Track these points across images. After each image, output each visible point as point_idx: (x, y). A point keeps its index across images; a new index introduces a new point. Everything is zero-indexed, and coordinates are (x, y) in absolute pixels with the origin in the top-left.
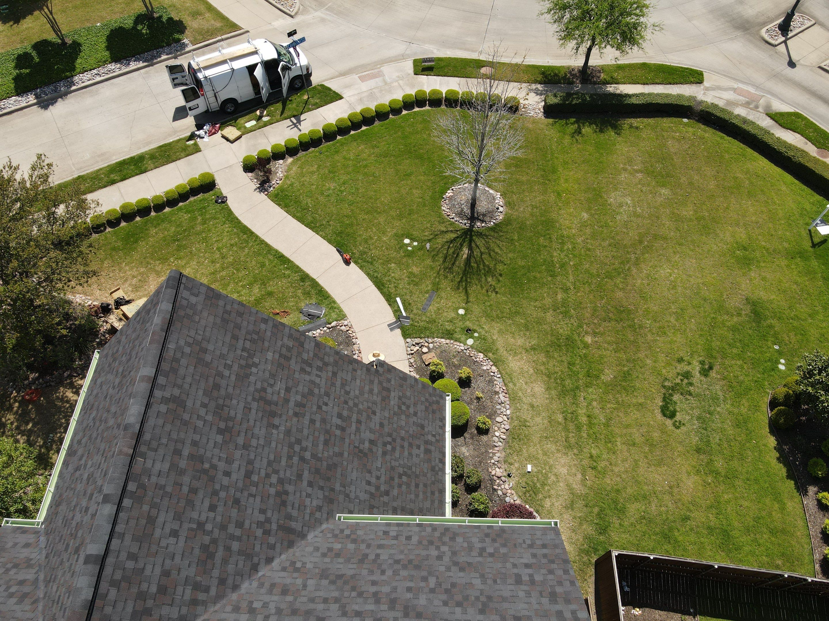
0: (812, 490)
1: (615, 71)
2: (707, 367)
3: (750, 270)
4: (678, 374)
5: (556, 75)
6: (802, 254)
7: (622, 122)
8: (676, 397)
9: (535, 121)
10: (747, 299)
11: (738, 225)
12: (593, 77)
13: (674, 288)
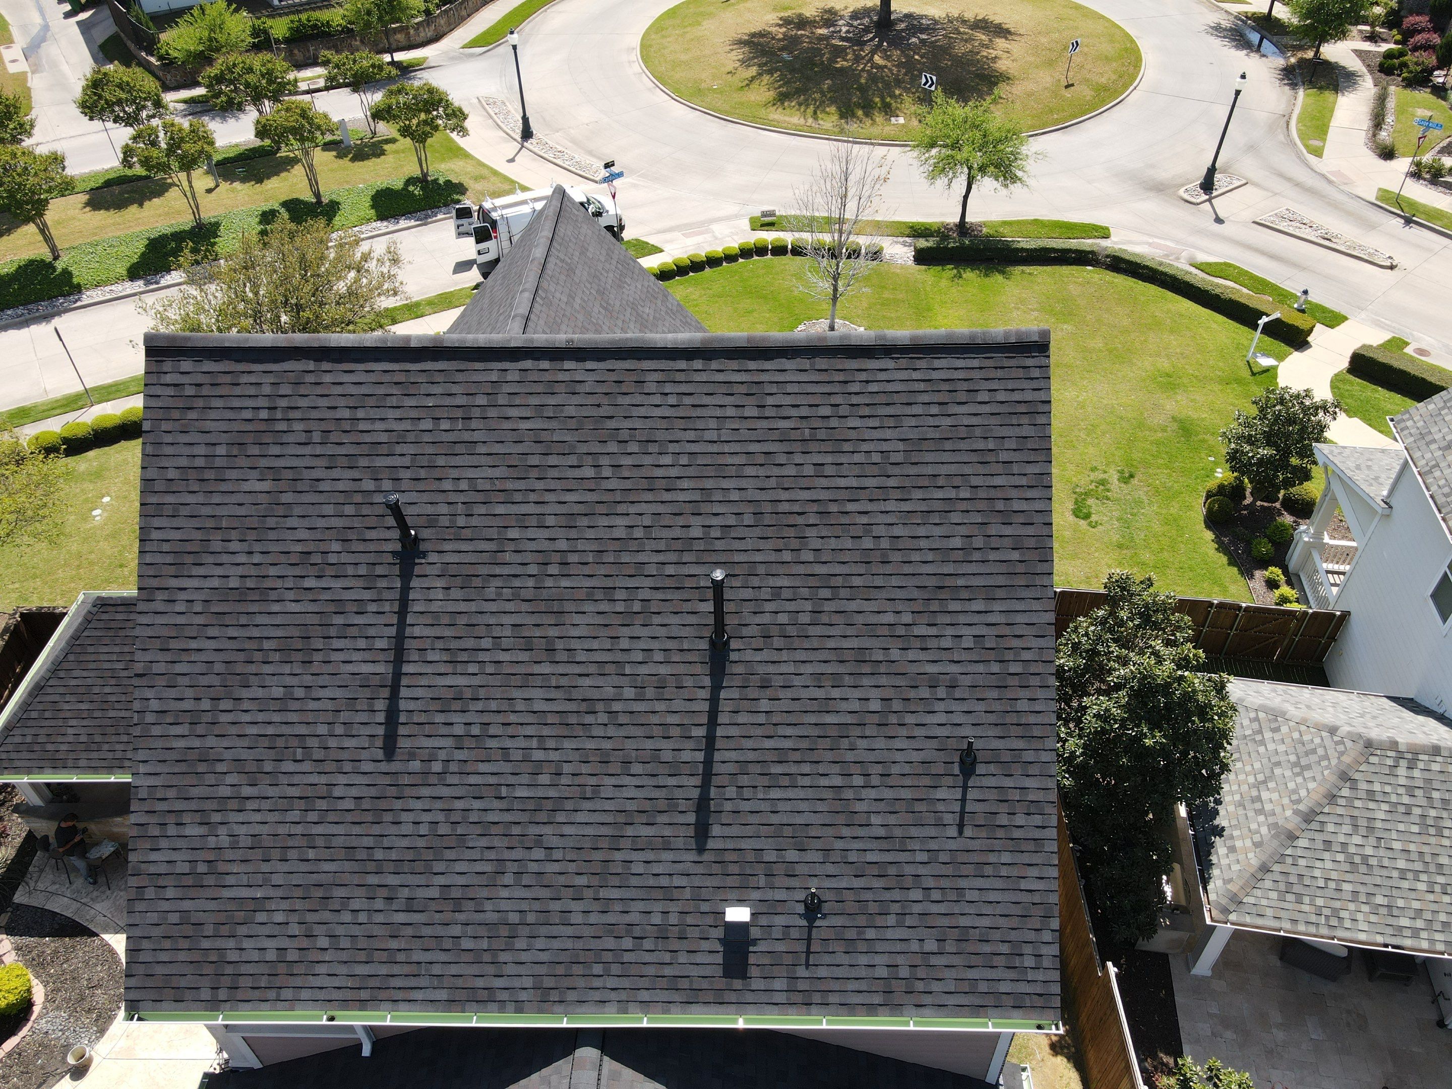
0: (1258, 574)
1: (1001, 226)
2: (1127, 475)
3: (1175, 393)
4: (1092, 481)
5: (926, 229)
6: (1239, 381)
7: (1012, 268)
8: (1091, 501)
9: (902, 267)
10: (1173, 418)
11: (1158, 355)
12: (973, 231)
13: (1083, 407)
